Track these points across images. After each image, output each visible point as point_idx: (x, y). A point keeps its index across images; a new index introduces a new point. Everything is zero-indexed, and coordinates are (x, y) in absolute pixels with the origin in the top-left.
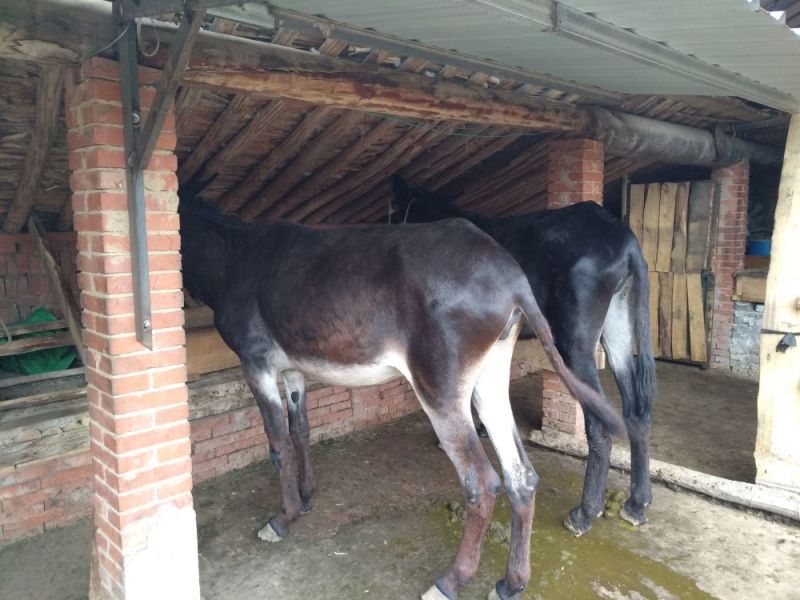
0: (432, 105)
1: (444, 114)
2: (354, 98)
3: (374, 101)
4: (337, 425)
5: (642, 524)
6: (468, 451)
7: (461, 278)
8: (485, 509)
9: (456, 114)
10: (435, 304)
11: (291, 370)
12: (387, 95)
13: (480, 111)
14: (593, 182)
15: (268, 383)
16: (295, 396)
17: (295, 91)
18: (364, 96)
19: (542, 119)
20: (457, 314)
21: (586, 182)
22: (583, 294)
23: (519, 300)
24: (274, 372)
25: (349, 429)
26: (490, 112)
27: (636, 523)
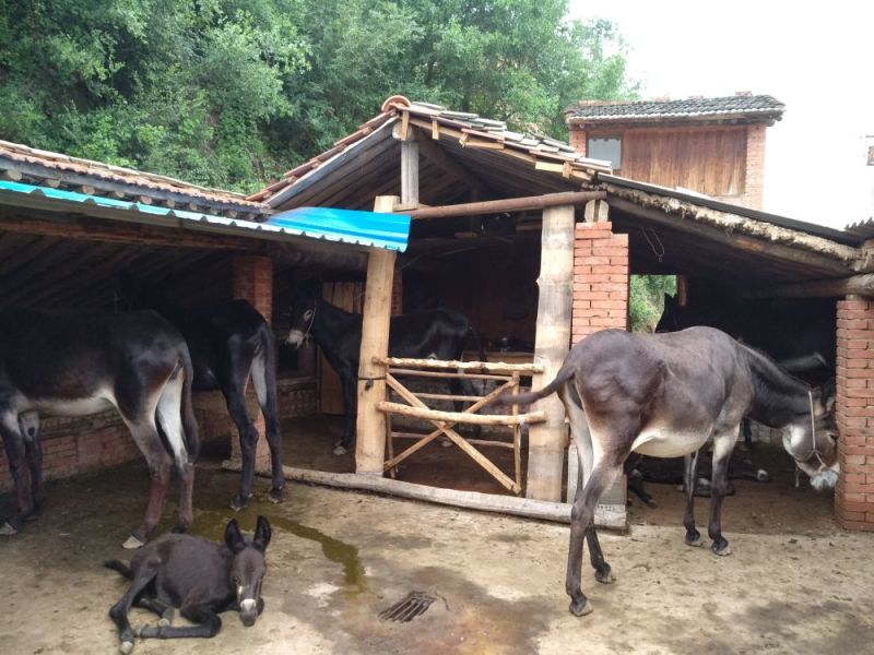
0: (138, 236)
1: (148, 242)
2: (83, 233)
3: (97, 235)
4: (64, 468)
5: (281, 502)
6: (152, 446)
7: (147, 343)
8: (164, 479)
9: (156, 241)
10: (131, 358)
11: (29, 411)
12: (104, 232)
13: (174, 240)
14: (263, 285)
15: (11, 420)
16: (31, 431)
17: (42, 229)
18: (89, 232)
19: (222, 243)
20: (144, 363)
21: (258, 285)
22: (235, 357)
23: (181, 355)
24: (16, 412)
25: (74, 472)
26: (181, 240)
27: (276, 502)
